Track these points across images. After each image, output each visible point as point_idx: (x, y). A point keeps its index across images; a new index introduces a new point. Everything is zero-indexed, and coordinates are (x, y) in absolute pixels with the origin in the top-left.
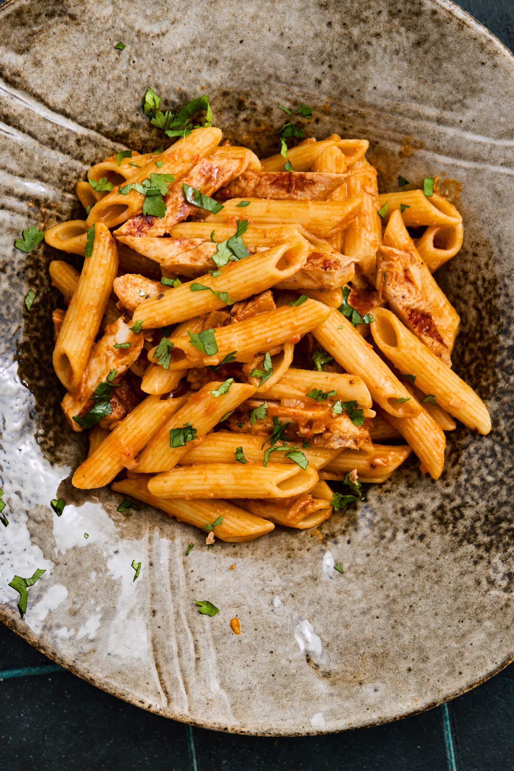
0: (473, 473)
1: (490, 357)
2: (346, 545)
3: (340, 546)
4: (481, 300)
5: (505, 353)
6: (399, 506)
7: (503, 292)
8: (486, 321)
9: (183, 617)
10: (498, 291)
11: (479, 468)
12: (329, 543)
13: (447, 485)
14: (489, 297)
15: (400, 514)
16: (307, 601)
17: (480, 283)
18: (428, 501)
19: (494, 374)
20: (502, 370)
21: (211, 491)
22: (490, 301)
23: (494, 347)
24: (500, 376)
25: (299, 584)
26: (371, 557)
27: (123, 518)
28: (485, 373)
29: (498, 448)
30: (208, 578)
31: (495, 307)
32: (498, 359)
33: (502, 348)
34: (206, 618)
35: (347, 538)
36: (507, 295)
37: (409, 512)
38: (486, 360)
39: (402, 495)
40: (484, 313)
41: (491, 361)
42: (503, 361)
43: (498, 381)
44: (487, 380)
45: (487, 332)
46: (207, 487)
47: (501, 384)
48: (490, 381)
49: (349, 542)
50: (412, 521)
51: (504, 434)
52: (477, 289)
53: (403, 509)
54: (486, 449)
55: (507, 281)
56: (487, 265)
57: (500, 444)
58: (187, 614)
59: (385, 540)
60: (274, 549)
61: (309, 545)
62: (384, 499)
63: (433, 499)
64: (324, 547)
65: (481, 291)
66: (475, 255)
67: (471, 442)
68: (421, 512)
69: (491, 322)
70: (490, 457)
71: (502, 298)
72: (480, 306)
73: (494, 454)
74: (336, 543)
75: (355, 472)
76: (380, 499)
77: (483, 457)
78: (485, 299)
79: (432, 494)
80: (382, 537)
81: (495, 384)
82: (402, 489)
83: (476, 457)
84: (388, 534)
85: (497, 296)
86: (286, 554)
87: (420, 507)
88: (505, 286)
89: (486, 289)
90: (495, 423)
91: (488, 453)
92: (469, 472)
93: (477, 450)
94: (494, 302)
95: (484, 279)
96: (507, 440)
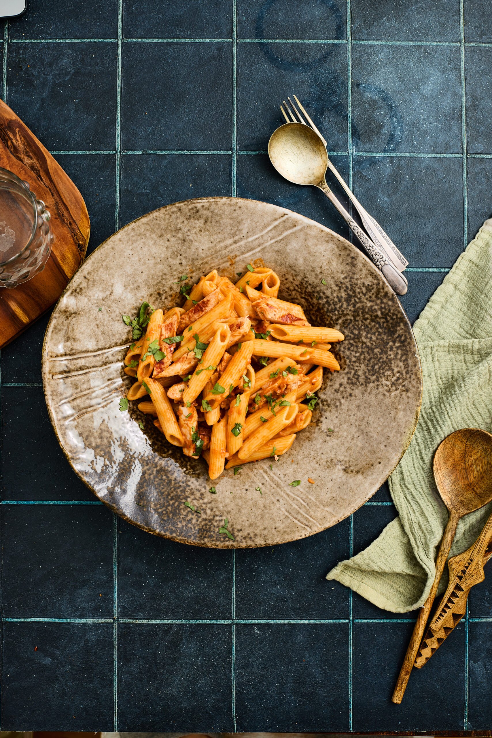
0: (350, 357)
1: (322, 311)
2: (326, 420)
3: (324, 422)
4: (302, 293)
5: (326, 306)
6: (333, 391)
7: (308, 284)
8: (310, 299)
9: (290, 493)
10: (305, 286)
11: (351, 354)
12: (320, 424)
13: (344, 369)
14: (304, 290)
15: (336, 393)
16: (329, 452)
17: (296, 288)
18: (342, 380)
19: (328, 316)
20: (330, 312)
21: (263, 441)
22: (305, 291)
23: (321, 306)
24: (331, 315)
25: (321, 448)
26: (339, 417)
27: (239, 476)
28: (325, 318)
29: (351, 341)
30: (287, 472)
31: (309, 292)
32: (325, 309)
33: (324, 305)
34: (298, 487)
35: (324, 417)
36: (310, 284)
37: (339, 390)
38: (321, 313)
39: (331, 386)
40: (307, 297)
41: (323, 312)
42: (328, 309)
43: (332, 317)
44: (327, 320)
45: (314, 303)
46: (261, 441)
47: (334, 318)
48: (329, 320)
49: (326, 418)
50: (342, 392)
51: (350, 334)
52: (297, 291)
53: (335, 391)
54: (348, 345)
55: (306, 279)
56: (294, 279)
57: (351, 339)
58: (291, 491)
59: (339, 407)
60: (302, 442)
61: (313, 431)
62: (326, 392)
63: (343, 378)
64: (319, 427)
65: (299, 290)
66: (286, 279)
67: (340, 347)
68: (343, 386)
69: (312, 299)
70: (351, 346)
71: (309, 287)
72: (303, 296)
73: (352, 345)
74: (321, 422)
75: (308, 391)
76: (324, 393)
77: (349, 349)
78: (303, 292)
79: (341, 377)
80: (337, 407)
81: (332, 319)
82: (329, 383)
83: (346, 351)
84: (338, 404)
85: (307, 288)
86: (307, 441)
87: (341, 385)
88: (307, 282)
89: (301, 288)
90: (343, 333)
91: (350, 346)
92: (348, 358)
93: (344, 348)
94: (307, 291)
95: (297, 285)
96: (352, 336)
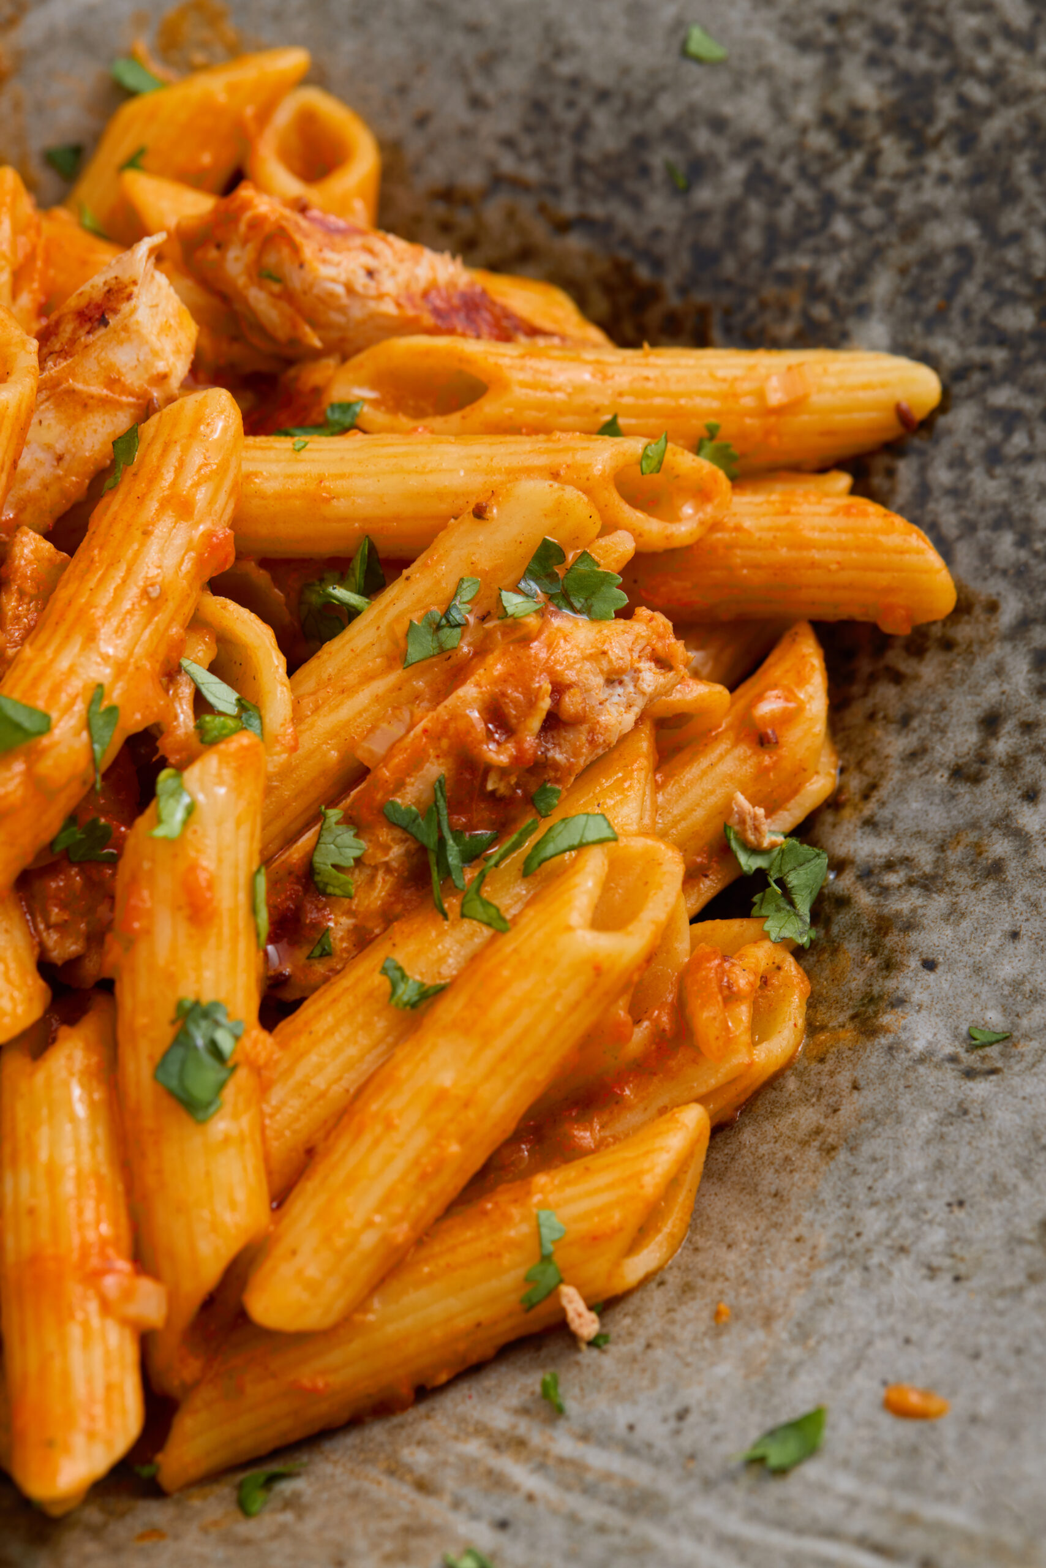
0: (1018, 510)
1: (729, 266)
2: (931, 977)
3: (917, 997)
4: (555, 190)
5: (755, 208)
6: (940, 778)
7: (585, 100)
8: (624, 216)
9: (752, 1532)
10: (570, 118)
11: (1017, 483)
12: (886, 1019)
13: (993, 607)
14: (563, 161)
15: (965, 790)
16: (1012, 1176)
17: (508, 164)
18: (992, 692)
19: (787, 277)
20: (793, 244)
22: (579, 165)
23: (712, 235)
24: (805, 262)
25: (939, 1165)
26: (1026, 929)
28: (763, 306)
29: (1001, 396)
30: (694, 1394)
31: (607, 158)
32: (754, 240)
33: (734, 210)
35: (914, 962)
36: (603, 96)
37: (983, 759)
38: (728, 282)
39: (917, 753)
40: (597, 210)
41: (743, 268)
43: (813, 276)
44: (784, 312)
45: (657, 233)
47: (832, 271)
48: (796, 303)
49: (930, 965)
50: (1013, 764)
51: (977, 352)
52: (517, 184)
53: (958, 773)
54: (978, 432)
55: (565, 68)
56: (476, 102)
58: (754, 1515)
59: (1011, 865)
60: (769, 1180)
61: (843, 1080)
62: (884, 812)
64: (884, 1041)
65: (532, 172)
66: (422, 121)
68: (1009, 726)
69: (636, 203)
70: (1009, 431)
71: (601, 118)
72: (569, 207)
73: (1010, 419)
74: (899, 1002)
78: (563, 176)
79: (981, 667)
80: (996, 869)
83: (977, 476)
84: (1000, 847)
85: (581, 132)
87: (990, 723)
88: (575, 82)
89: (539, 155)
91: (995, 433)
93: (958, 462)
94: (590, 153)
95: (508, 142)
96: (999, 356)
